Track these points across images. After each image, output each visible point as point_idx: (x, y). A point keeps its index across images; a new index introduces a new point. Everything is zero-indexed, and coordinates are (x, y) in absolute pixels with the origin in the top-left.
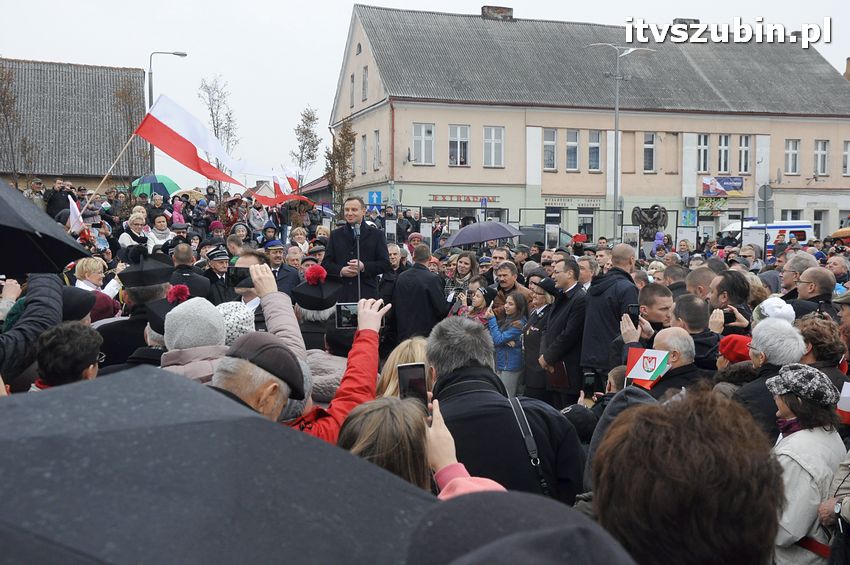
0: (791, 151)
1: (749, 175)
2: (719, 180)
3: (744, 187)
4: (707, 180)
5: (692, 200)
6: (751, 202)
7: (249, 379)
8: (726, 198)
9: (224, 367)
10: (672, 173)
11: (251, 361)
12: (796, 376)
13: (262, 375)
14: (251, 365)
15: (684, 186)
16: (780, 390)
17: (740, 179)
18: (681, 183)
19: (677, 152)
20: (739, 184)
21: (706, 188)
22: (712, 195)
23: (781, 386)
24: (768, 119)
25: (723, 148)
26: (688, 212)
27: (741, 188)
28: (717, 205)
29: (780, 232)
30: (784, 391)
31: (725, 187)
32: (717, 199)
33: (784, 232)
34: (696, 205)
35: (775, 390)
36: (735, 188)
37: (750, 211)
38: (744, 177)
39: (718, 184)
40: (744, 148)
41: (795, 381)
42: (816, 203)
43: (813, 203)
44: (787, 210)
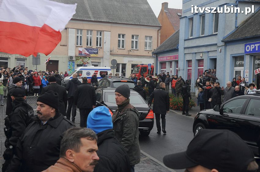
0: (121, 39)
1: (101, 48)
2: (86, 49)
3: (98, 53)
4: (81, 49)
5: (71, 57)
6: (102, 60)
8: (90, 57)
10: (64, 45)
15: (69, 51)
17: (97, 49)
18: (68, 50)
19: (67, 36)
20: (96, 51)
21: (80, 52)
22: (83, 56)
24: (110, 25)
25: (89, 36)
26: (71, 62)
27: (97, 53)
28: (85, 60)
29: (95, 71)
31: (90, 53)
32: (85, 57)
34: (74, 59)
36: (94, 53)
37: (101, 63)
38: (99, 49)
39: (86, 51)
40: (99, 37)
42: (132, 61)
43: (131, 61)
44: (120, 64)
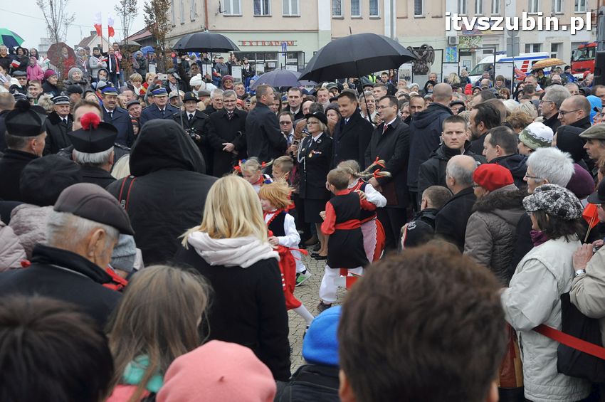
1: (499, 15)
5: (453, 39)
6: (501, 39)
7: (75, 230)
8: (481, 36)
9: (51, 222)
10: (437, 17)
11: (75, 214)
12: (545, 197)
13: (86, 224)
14: (75, 217)
16: (532, 208)
18: (445, 25)
22: (470, 34)
23: (534, 204)
26: (451, 49)
28: (474, 43)
29: (525, 62)
30: (536, 209)
32: (474, 37)
33: (528, 62)
34: (457, 42)
35: (529, 207)
37: (501, 46)
41: (544, 201)
42: (553, 38)
43: (550, 37)
44: (530, 44)
